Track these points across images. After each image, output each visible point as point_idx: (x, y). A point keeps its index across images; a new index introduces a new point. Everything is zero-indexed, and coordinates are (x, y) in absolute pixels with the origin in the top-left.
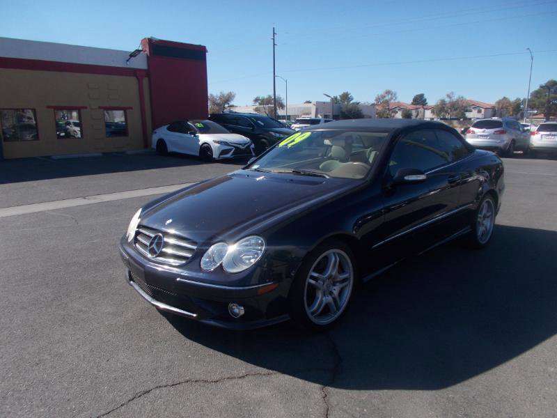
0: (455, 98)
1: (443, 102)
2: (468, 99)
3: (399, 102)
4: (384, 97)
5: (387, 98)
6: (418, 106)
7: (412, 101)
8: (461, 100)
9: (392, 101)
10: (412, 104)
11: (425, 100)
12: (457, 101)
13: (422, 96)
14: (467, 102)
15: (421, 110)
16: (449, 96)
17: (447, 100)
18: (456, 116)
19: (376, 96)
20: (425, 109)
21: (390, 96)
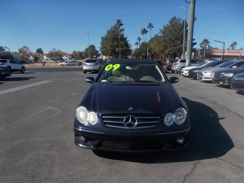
0: (56, 50)
1: (52, 52)
2: (62, 51)
3: (31, 52)
4: (23, 49)
5: (25, 50)
6: (39, 54)
7: (36, 51)
8: (59, 51)
9: (27, 51)
10: (36, 53)
11: (42, 51)
12: (58, 52)
13: (40, 49)
14: (62, 52)
15: (41, 55)
16: (54, 50)
17: (53, 51)
18: (58, 58)
19: (19, 49)
20: (43, 55)
21: (26, 49)
